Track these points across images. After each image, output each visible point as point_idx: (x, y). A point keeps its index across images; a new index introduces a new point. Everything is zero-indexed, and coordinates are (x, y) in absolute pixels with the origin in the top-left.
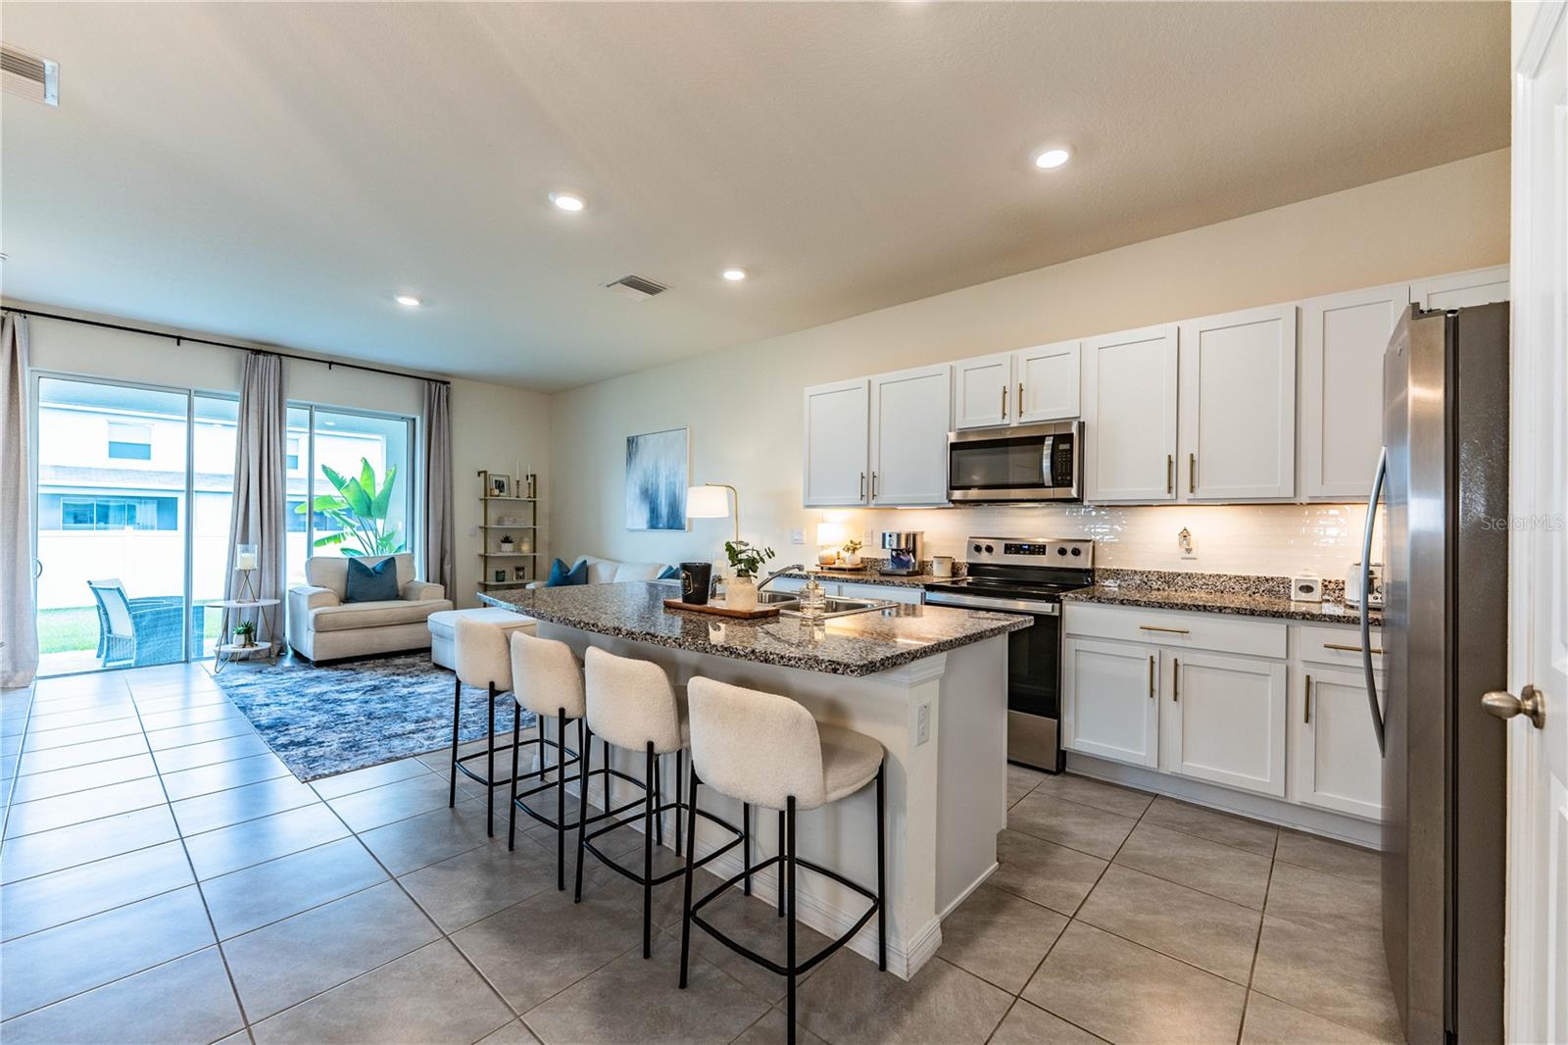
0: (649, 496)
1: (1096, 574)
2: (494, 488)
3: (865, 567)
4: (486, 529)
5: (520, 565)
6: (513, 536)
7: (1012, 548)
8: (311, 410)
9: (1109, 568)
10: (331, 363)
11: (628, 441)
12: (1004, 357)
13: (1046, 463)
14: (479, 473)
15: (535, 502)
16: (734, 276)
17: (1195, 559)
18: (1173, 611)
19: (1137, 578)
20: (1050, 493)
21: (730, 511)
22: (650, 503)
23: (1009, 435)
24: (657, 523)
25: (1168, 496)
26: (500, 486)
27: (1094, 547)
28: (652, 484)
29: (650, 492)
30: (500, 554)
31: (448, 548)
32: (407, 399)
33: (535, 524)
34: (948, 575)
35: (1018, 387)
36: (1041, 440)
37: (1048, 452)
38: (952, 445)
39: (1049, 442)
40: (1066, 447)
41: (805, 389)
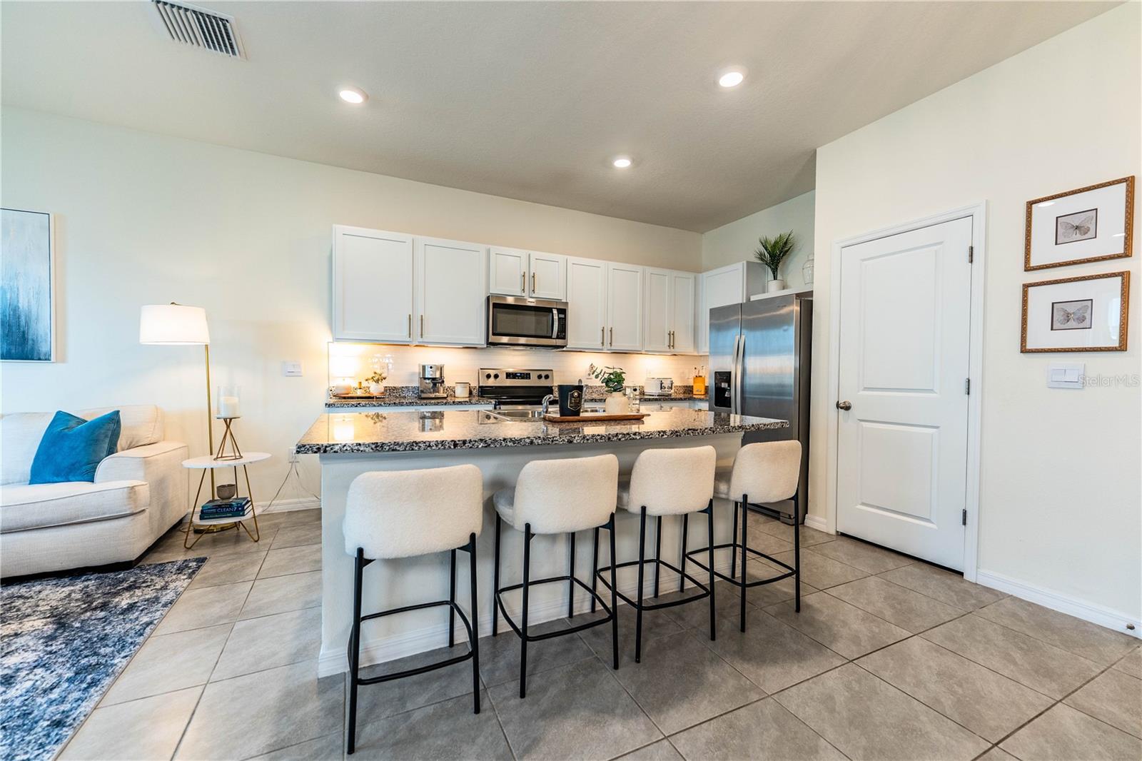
7: (509, 375)
12: (523, 253)
20: (554, 342)
27: (554, 374)
34: (467, 395)
35: (532, 274)
36: (550, 310)
37: (556, 317)
38: (494, 304)
39: (555, 312)
40: (562, 316)
41: (334, 225)
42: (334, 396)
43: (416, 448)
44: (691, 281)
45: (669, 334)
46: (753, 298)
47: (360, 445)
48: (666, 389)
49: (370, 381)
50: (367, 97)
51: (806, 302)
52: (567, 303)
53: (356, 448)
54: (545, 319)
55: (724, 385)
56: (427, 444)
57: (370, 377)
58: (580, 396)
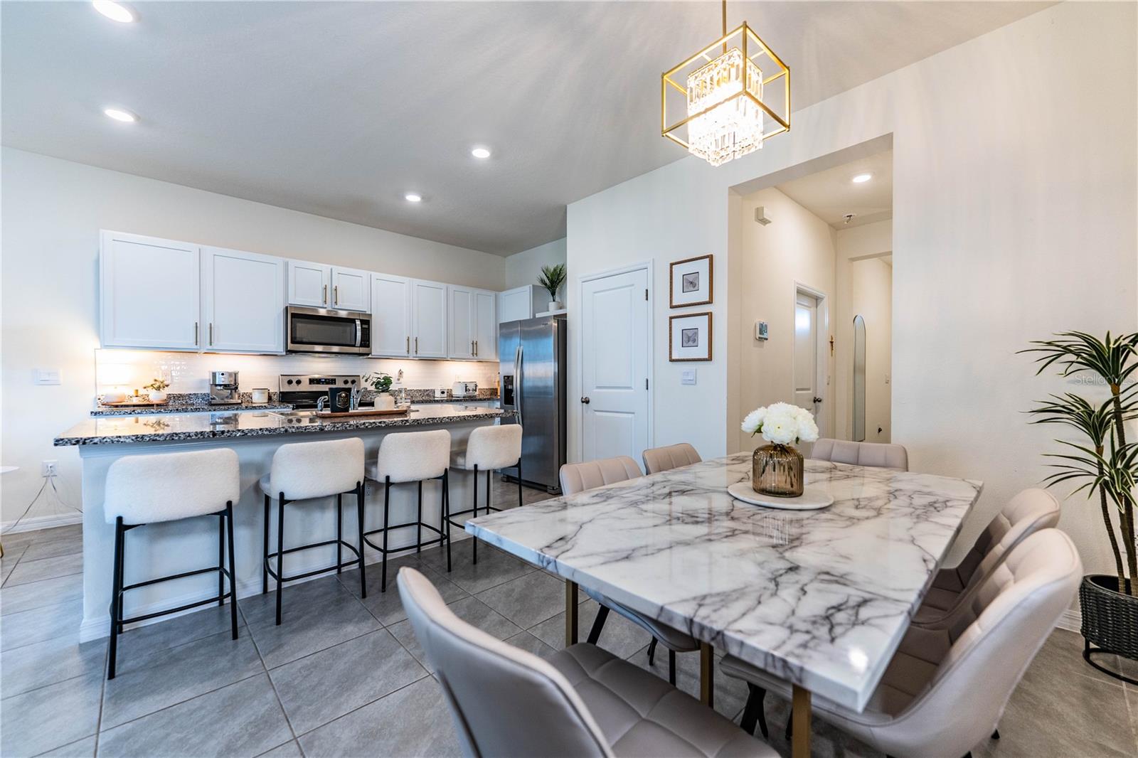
34: (266, 401)
35: (334, 287)
36: (353, 321)
37: (359, 328)
38: (292, 314)
39: (358, 322)
40: (366, 326)
41: (102, 231)
42: (103, 405)
43: (177, 438)
44: (492, 298)
45: (473, 344)
46: (538, 315)
47: (120, 437)
48: (471, 392)
49: (150, 389)
50: (138, 118)
51: (562, 321)
52: (371, 315)
53: (117, 439)
54: (349, 328)
55: (510, 387)
56: (187, 434)
57: (150, 384)
58: (348, 397)
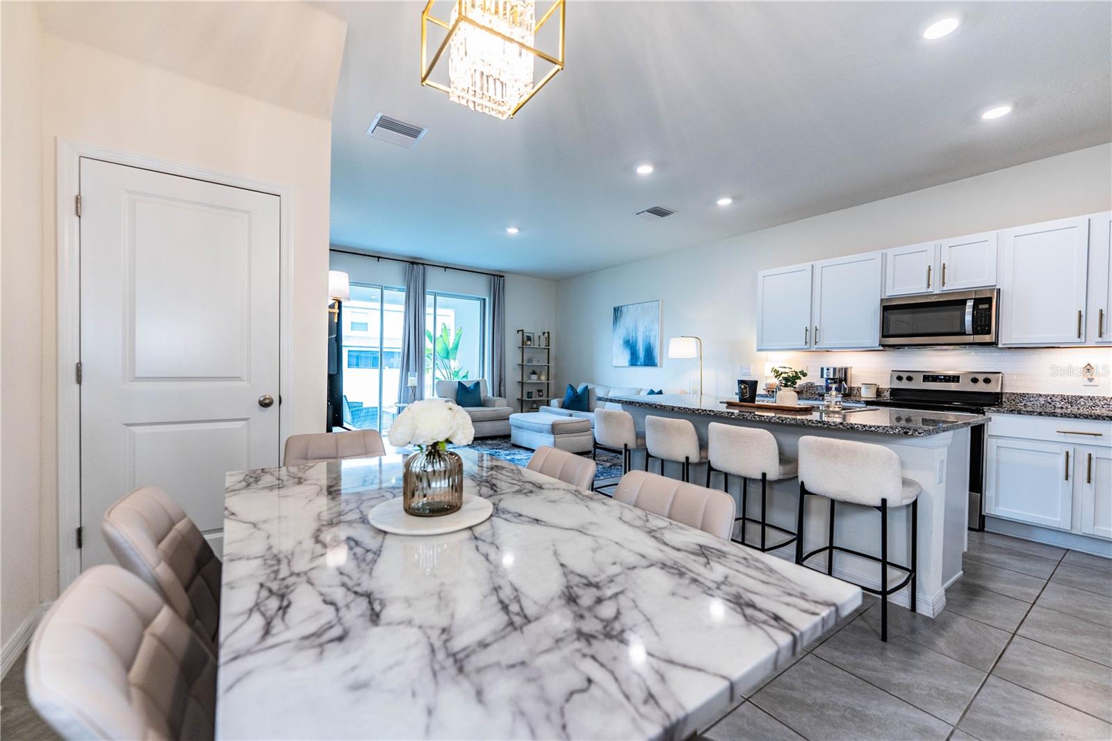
0: (630, 345)
1: (1004, 396)
2: (526, 339)
3: (802, 391)
4: (523, 366)
5: (540, 389)
6: (537, 370)
7: (927, 378)
8: (435, 296)
9: (1015, 392)
10: (446, 268)
11: (615, 309)
12: (929, 246)
13: (968, 318)
14: (518, 331)
15: (548, 349)
16: (725, 202)
17: (1097, 386)
18: (1089, 420)
19: (1041, 399)
20: (970, 339)
21: (698, 355)
22: (631, 349)
23: (933, 299)
24: (636, 362)
25: (1078, 340)
26: (529, 339)
27: (1002, 377)
28: (632, 337)
29: (631, 342)
30: (530, 381)
31: (503, 377)
32: (481, 287)
33: (548, 363)
